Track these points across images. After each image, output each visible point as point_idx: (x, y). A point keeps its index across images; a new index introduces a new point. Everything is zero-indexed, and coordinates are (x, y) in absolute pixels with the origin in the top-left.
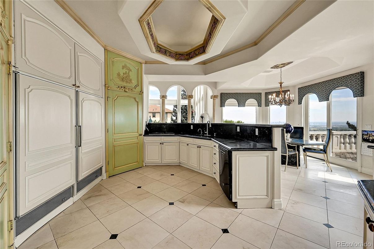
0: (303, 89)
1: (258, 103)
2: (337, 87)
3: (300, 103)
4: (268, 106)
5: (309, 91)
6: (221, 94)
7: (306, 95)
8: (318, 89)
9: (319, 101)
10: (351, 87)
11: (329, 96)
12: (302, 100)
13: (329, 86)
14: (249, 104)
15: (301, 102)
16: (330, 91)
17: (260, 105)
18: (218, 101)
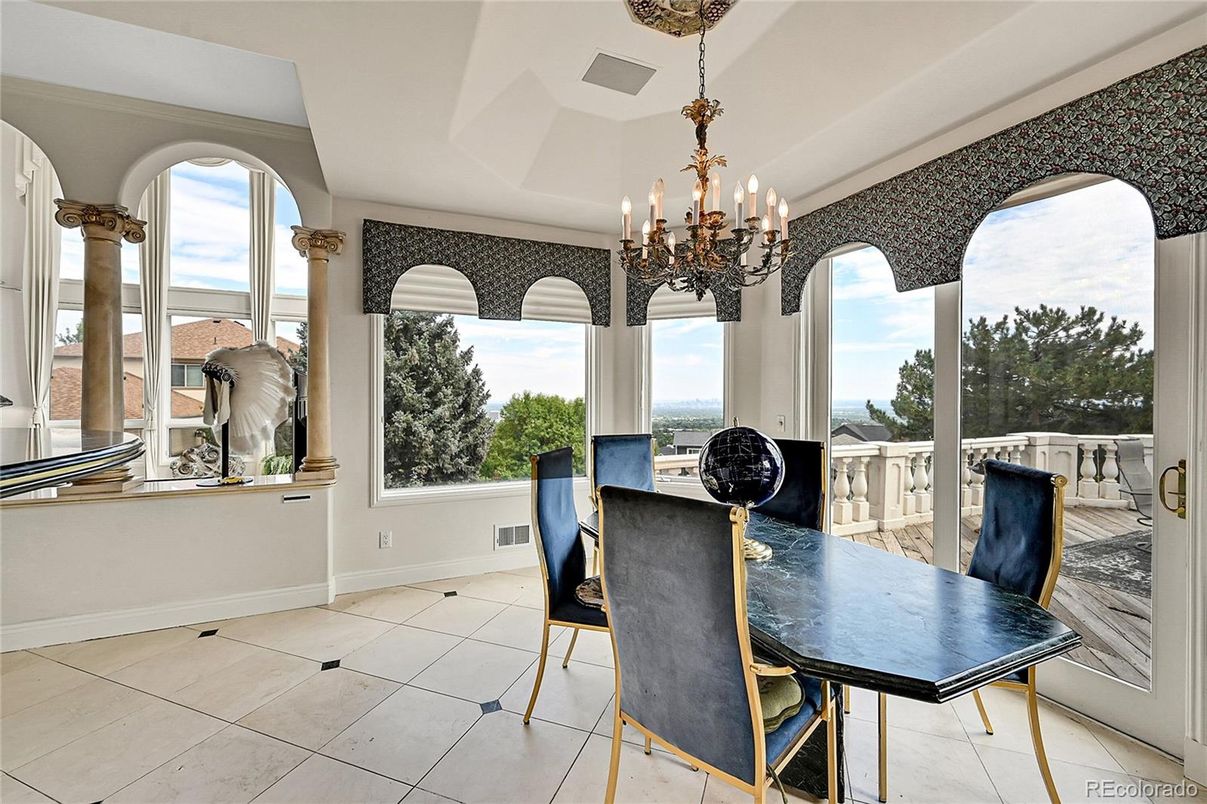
0: (809, 224)
1: (593, 307)
2: (1021, 186)
3: (791, 305)
4: (642, 320)
5: (840, 236)
6: (370, 227)
7: (821, 262)
8: (895, 214)
9: (900, 288)
10: (1133, 167)
11: (960, 251)
12: (799, 288)
13: (965, 188)
14: (543, 309)
15: (798, 297)
16: (968, 216)
17: (600, 315)
18: (346, 268)
